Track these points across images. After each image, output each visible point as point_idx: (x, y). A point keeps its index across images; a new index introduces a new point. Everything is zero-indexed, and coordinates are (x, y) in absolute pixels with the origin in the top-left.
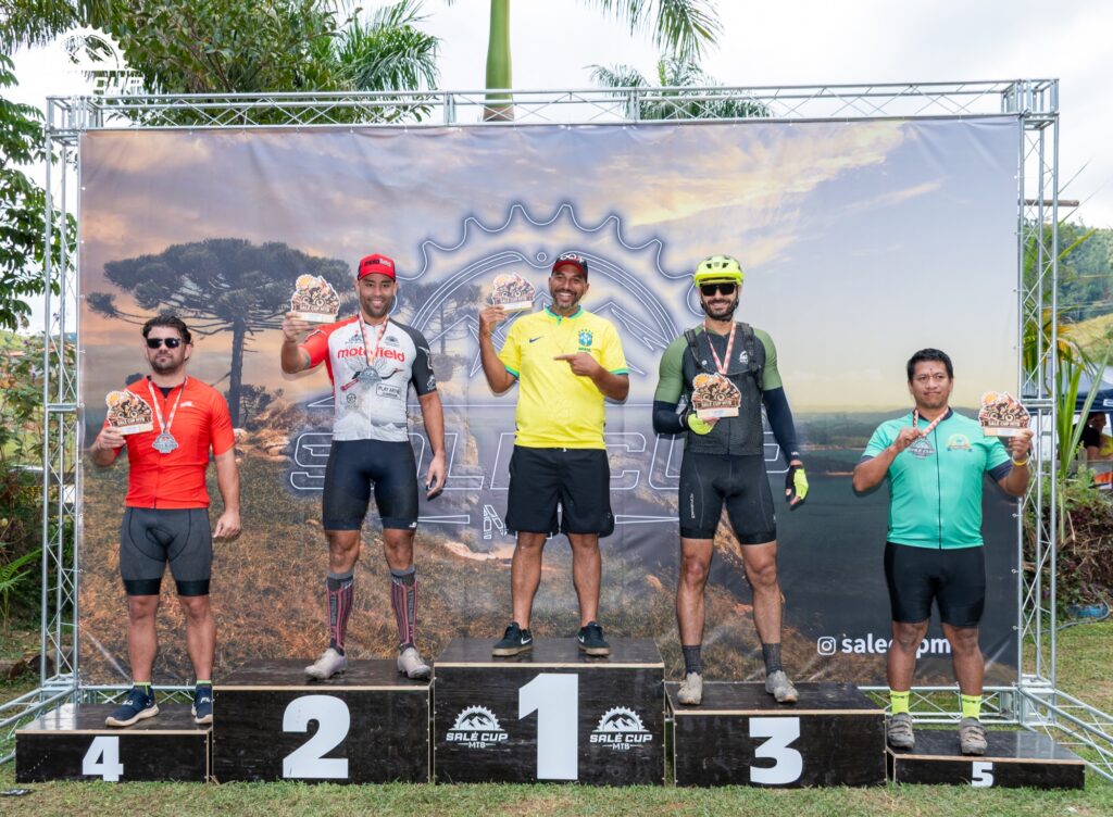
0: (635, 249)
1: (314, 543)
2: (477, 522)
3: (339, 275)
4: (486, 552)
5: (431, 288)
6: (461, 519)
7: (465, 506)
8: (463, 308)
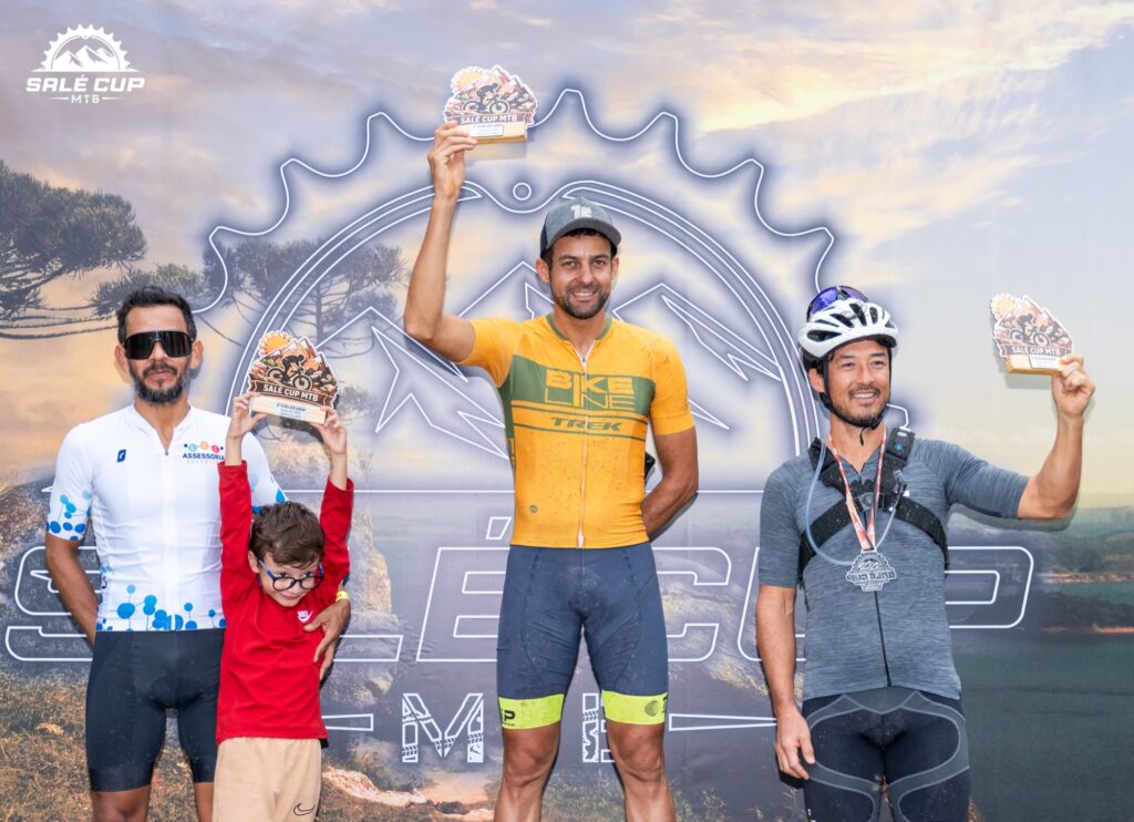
0: (711, 177)
1: (52, 771)
2: (388, 729)
3: (111, 225)
4: (407, 789)
5: (298, 253)
6: (358, 722)
7: (365, 696)
8: (361, 292)
